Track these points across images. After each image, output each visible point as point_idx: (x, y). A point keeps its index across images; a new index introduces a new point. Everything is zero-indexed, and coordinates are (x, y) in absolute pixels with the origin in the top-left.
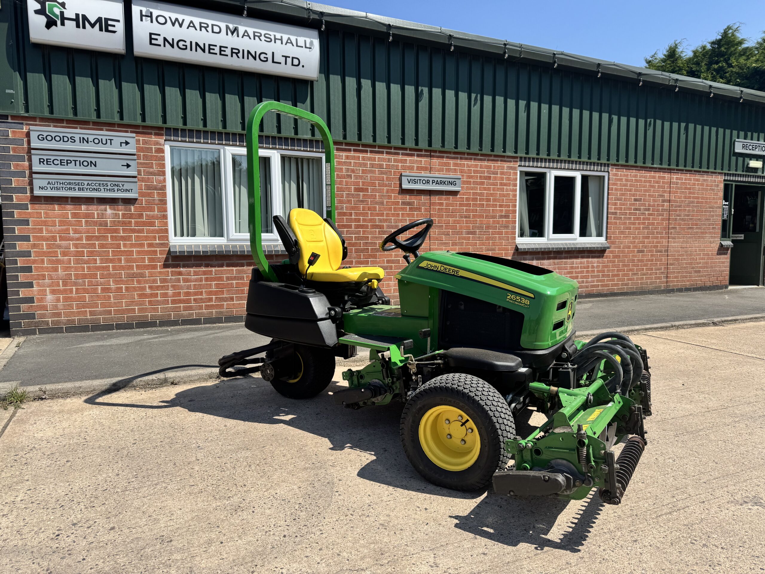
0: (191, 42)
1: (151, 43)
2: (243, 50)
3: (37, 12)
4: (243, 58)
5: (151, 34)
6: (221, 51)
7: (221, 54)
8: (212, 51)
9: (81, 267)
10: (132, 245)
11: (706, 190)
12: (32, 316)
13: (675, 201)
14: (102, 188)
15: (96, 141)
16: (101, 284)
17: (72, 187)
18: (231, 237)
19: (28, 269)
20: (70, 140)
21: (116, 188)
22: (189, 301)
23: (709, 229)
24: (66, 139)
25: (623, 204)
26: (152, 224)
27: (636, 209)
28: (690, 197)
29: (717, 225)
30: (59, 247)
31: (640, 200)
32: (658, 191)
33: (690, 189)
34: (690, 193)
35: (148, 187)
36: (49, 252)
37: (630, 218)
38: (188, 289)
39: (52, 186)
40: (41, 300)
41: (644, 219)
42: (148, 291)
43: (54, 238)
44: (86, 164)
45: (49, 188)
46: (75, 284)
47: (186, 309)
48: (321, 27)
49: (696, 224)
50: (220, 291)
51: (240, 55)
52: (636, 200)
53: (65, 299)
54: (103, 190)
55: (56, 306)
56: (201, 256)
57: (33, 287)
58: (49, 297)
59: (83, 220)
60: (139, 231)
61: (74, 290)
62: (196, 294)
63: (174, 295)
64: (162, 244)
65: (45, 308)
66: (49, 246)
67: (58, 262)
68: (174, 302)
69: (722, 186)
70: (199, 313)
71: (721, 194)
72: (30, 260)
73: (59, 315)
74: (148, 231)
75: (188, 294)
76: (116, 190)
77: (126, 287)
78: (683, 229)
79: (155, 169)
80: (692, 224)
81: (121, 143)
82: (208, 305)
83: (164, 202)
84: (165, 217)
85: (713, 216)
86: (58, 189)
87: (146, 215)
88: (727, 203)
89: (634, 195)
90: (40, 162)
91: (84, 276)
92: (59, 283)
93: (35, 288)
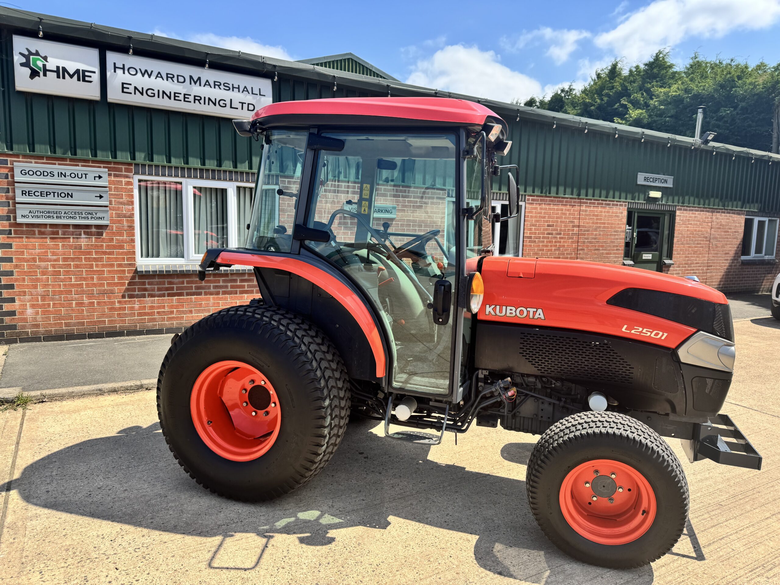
0: (159, 91)
1: (123, 92)
2: (205, 98)
3: (22, 65)
4: (205, 104)
5: (123, 84)
6: (185, 98)
7: (185, 101)
8: (177, 98)
9: (58, 284)
10: (103, 266)
11: (611, 216)
12: (14, 327)
13: (583, 226)
14: (77, 216)
15: (73, 175)
16: (76, 300)
17: (51, 215)
18: (191, 258)
19: (11, 287)
20: (49, 174)
21: (90, 216)
22: (152, 314)
23: (614, 250)
24: (46, 174)
25: (538, 230)
26: (122, 247)
27: (549, 234)
28: (597, 223)
29: (620, 246)
30: (39, 267)
31: (553, 226)
32: (568, 218)
33: (597, 216)
34: (597, 219)
35: (119, 215)
36: (30, 272)
37: (543, 242)
38: (152, 303)
39: (33, 214)
40: (22, 313)
41: (555, 242)
42: (117, 305)
43: (34, 260)
44: (63, 195)
45: (30, 216)
46: (53, 299)
47: (150, 320)
48: (274, 78)
49: (602, 246)
50: (180, 305)
51: (202, 101)
52: (548, 226)
53: (44, 313)
54: (78, 218)
55: (35, 318)
56: (164, 275)
57: (15, 302)
58: (30, 311)
59: (60, 244)
60: (110, 253)
61: (51, 304)
62: (159, 307)
63: (140, 308)
64: (130, 264)
65: (25, 320)
66: (30, 267)
67: (38, 280)
68: (140, 314)
69: (625, 213)
70: (162, 324)
71: (625, 220)
72: (12, 278)
73: (37, 326)
74: (118, 254)
75: (152, 307)
76: (90, 218)
77: (98, 302)
78: (591, 250)
79: (125, 199)
80: (599, 246)
81: (95, 177)
82: (170, 318)
83: (132, 228)
84: (133, 241)
85: (617, 239)
86: (38, 217)
87: (117, 240)
88: (630, 228)
89: (547, 221)
90: (23, 194)
91: (61, 292)
92: (38, 298)
93: (17, 303)
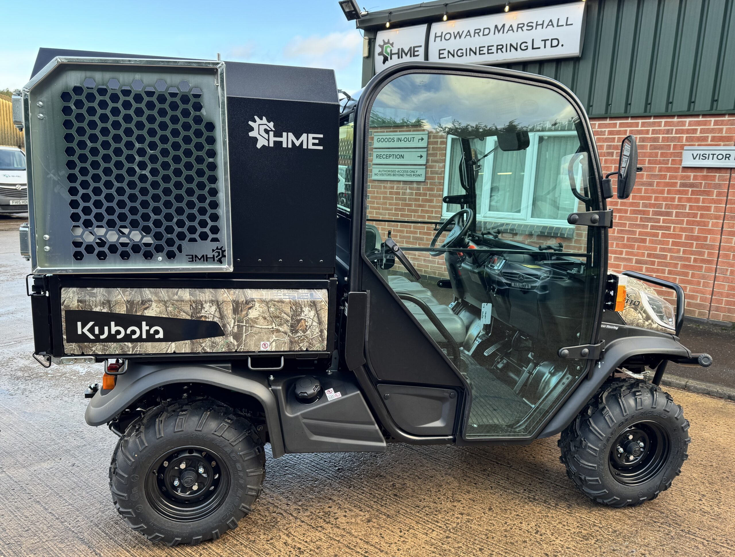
0: (466, 49)
1: (440, 58)
2: (507, 45)
3: (380, 54)
4: (506, 51)
5: (440, 50)
6: (488, 50)
7: (488, 53)
8: (481, 52)
14: (405, 174)
15: (406, 140)
17: (390, 173)
20: (392, 140)
35: (432, 173)
39: (380, 173)
44: (398, 157)
45: (378, 175)
59: (394, 196)
76: (413, 175)
79: (439, 157)
81: (419, 140)
86: (383, 175)
87: (429, 194)
90: (377, 157)
